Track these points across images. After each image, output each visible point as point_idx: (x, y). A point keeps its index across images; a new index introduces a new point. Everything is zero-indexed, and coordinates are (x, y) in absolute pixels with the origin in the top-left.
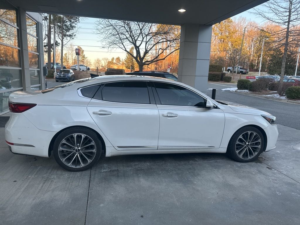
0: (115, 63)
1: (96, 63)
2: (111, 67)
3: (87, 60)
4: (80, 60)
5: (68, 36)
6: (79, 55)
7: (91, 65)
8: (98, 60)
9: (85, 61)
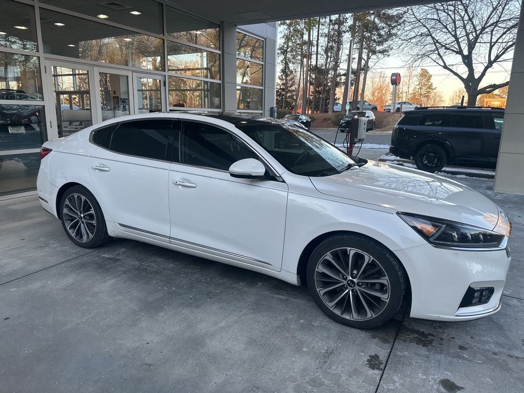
0: (496, 95)
1: (455, 96)
2: (485, 103)
3: (435, 93)
4: (423, 94)
5: (380, 52)
6: (396, 85)
7: (442, 101)
8: (460, 92)
9: (432, 95)
